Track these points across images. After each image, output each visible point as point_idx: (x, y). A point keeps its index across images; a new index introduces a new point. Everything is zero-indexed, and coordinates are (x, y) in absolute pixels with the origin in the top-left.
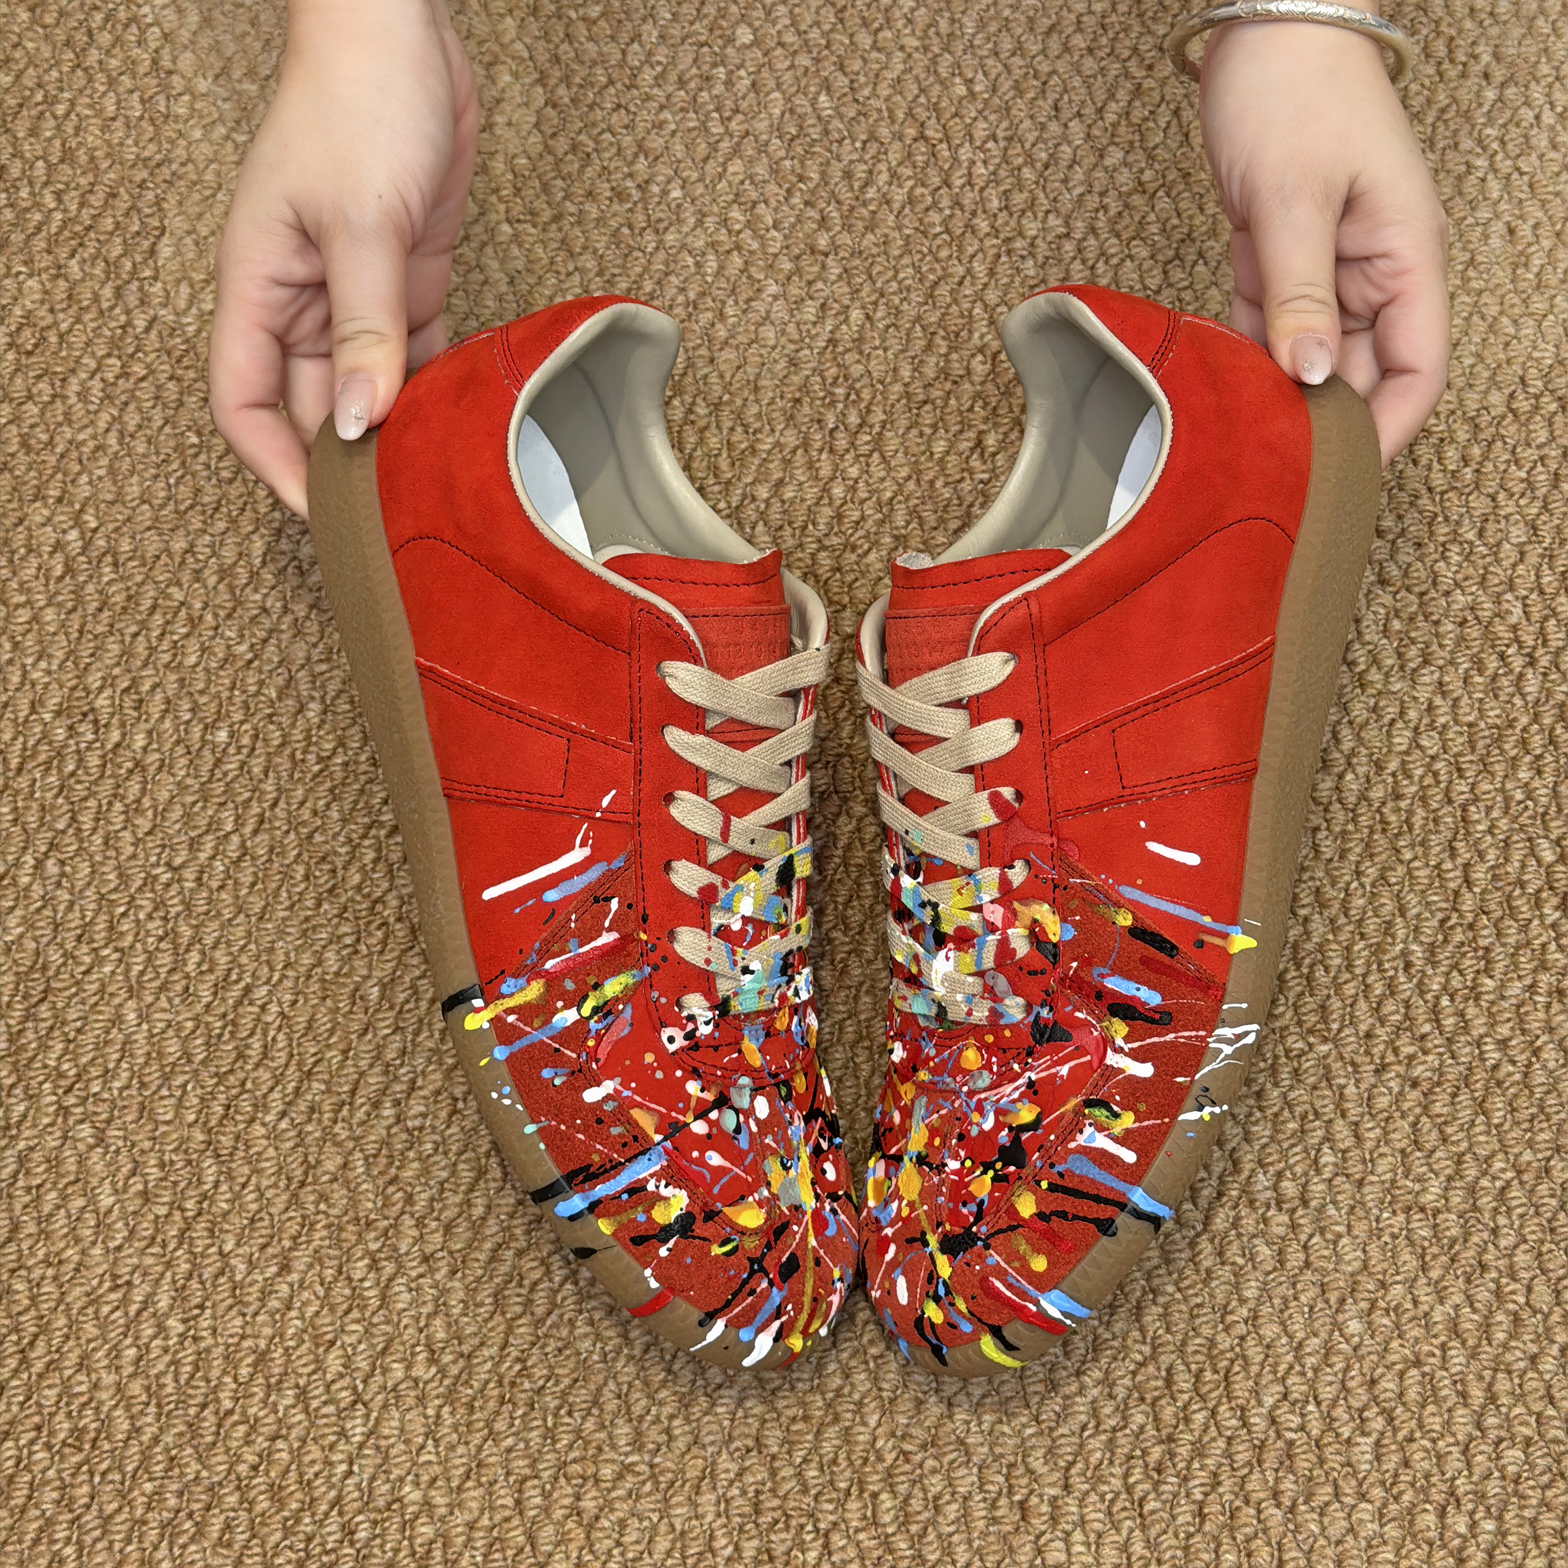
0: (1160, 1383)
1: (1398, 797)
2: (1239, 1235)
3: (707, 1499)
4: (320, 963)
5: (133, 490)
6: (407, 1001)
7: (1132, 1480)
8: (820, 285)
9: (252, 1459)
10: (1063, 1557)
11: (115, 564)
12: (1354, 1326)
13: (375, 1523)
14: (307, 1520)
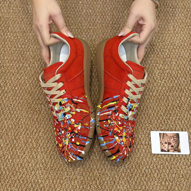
0: (131, 167)
1: (160, 95)
2: (141, 149)
3: (76, 181)
4: (29, 116)
5: (6, 58)
6: (39, 121)
7: (128, 179)
8: (90, 33)
9: (20, 177)
10: (119, 188)
11: (3, 67)
12: (155, 160)
13: (35, 184)
14: (27, 184)
